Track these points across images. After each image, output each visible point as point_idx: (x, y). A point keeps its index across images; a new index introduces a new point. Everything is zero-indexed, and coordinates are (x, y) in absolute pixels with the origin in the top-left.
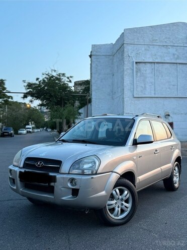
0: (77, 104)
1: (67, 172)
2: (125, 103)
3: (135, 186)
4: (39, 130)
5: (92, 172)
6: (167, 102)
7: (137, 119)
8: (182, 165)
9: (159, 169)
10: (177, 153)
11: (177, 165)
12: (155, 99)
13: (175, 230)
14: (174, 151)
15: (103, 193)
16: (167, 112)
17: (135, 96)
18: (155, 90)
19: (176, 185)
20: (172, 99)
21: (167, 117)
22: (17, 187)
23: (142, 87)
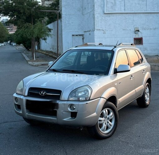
0: (46, 19)
1: (66, 99)
2: (96, 19)
3: (116, 107)
4: (3, 44)
5: (86, 98)
6: (136, 17)
7: (116, 50)
8: (151, 85)
9: (134, 90)
10: (147, 75)
11: (148, 86)
12: (125, 15)
13: (147, 141)
14: (145, 74)
15: (95, 114)
16: (136, 28)
17: (106, 12)
18: (125, 6)
19: (147, 102)
20: (142, 15)
21: (137, 32)
22: (23, 112)
23: (112, 3)
